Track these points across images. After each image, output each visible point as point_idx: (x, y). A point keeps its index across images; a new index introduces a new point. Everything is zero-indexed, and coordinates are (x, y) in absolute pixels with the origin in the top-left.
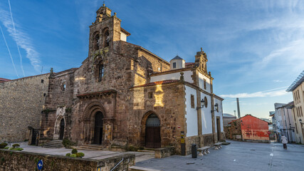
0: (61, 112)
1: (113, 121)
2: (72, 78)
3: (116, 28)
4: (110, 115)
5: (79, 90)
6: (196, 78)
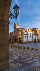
4: (16, 39)
5: (13, 35)
6: (27, 33)
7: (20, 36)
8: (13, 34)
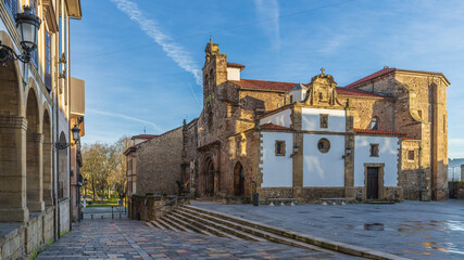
0: (192, 165)
1: (219, 172)
2: (196, 129)
3: (219, 68)
4: (216, 167)
5: (201, 142)
6: (296, 118)
7: (238, 146)
8: (200, 129)
